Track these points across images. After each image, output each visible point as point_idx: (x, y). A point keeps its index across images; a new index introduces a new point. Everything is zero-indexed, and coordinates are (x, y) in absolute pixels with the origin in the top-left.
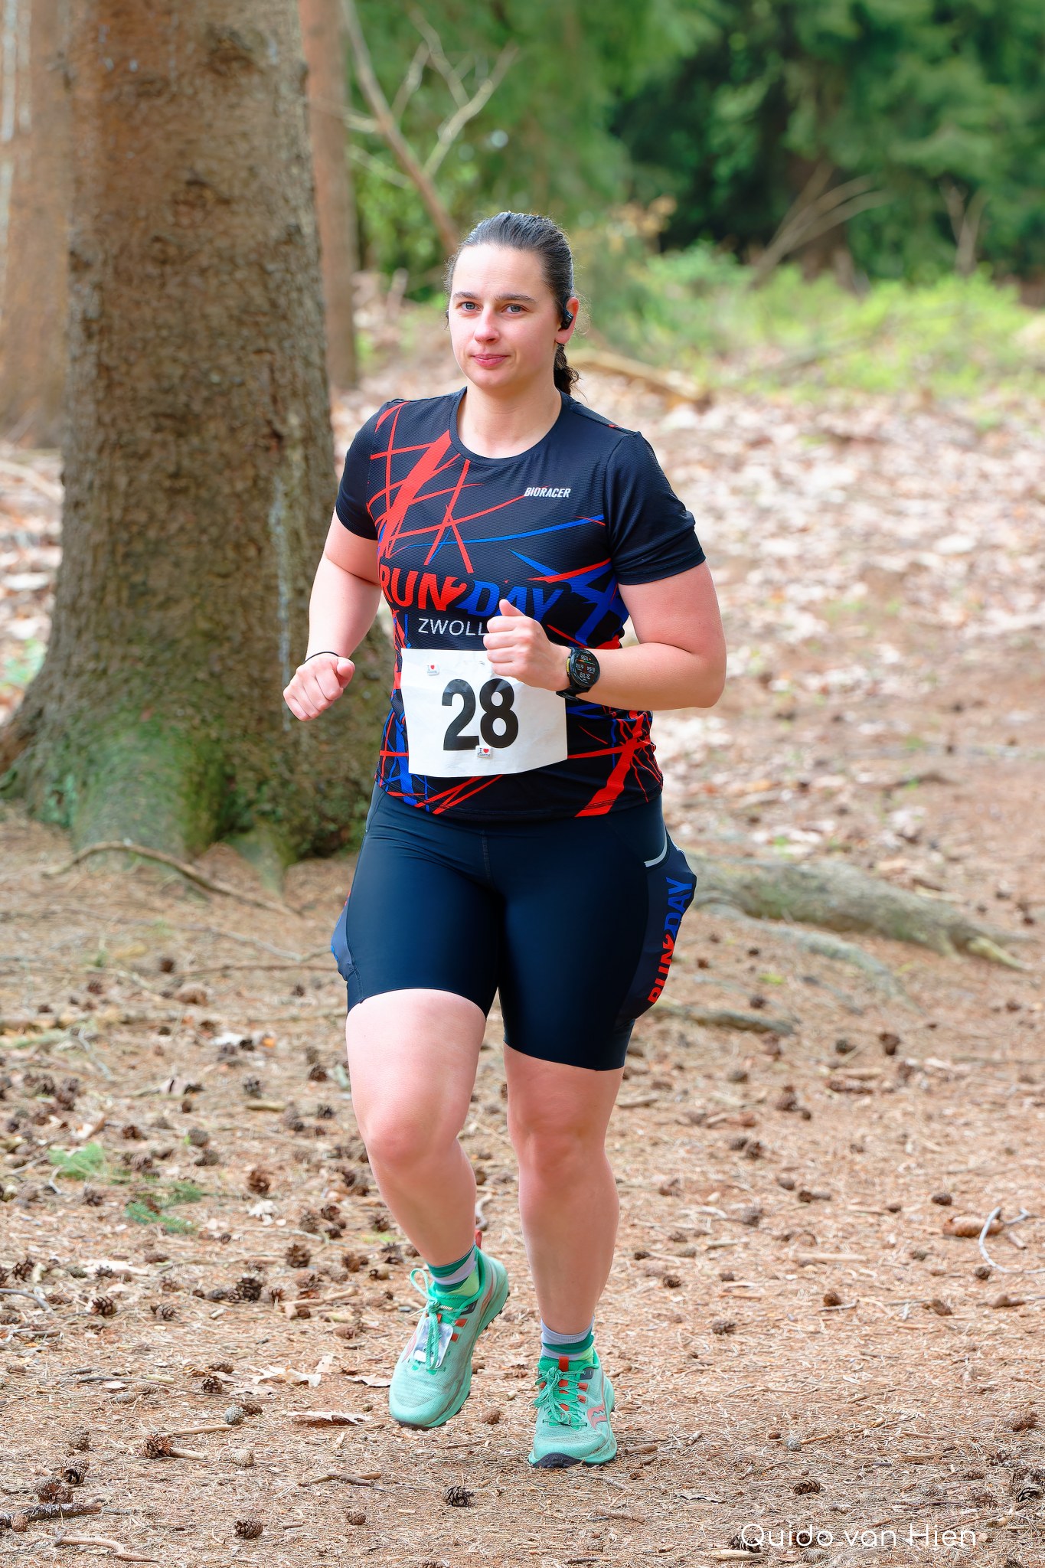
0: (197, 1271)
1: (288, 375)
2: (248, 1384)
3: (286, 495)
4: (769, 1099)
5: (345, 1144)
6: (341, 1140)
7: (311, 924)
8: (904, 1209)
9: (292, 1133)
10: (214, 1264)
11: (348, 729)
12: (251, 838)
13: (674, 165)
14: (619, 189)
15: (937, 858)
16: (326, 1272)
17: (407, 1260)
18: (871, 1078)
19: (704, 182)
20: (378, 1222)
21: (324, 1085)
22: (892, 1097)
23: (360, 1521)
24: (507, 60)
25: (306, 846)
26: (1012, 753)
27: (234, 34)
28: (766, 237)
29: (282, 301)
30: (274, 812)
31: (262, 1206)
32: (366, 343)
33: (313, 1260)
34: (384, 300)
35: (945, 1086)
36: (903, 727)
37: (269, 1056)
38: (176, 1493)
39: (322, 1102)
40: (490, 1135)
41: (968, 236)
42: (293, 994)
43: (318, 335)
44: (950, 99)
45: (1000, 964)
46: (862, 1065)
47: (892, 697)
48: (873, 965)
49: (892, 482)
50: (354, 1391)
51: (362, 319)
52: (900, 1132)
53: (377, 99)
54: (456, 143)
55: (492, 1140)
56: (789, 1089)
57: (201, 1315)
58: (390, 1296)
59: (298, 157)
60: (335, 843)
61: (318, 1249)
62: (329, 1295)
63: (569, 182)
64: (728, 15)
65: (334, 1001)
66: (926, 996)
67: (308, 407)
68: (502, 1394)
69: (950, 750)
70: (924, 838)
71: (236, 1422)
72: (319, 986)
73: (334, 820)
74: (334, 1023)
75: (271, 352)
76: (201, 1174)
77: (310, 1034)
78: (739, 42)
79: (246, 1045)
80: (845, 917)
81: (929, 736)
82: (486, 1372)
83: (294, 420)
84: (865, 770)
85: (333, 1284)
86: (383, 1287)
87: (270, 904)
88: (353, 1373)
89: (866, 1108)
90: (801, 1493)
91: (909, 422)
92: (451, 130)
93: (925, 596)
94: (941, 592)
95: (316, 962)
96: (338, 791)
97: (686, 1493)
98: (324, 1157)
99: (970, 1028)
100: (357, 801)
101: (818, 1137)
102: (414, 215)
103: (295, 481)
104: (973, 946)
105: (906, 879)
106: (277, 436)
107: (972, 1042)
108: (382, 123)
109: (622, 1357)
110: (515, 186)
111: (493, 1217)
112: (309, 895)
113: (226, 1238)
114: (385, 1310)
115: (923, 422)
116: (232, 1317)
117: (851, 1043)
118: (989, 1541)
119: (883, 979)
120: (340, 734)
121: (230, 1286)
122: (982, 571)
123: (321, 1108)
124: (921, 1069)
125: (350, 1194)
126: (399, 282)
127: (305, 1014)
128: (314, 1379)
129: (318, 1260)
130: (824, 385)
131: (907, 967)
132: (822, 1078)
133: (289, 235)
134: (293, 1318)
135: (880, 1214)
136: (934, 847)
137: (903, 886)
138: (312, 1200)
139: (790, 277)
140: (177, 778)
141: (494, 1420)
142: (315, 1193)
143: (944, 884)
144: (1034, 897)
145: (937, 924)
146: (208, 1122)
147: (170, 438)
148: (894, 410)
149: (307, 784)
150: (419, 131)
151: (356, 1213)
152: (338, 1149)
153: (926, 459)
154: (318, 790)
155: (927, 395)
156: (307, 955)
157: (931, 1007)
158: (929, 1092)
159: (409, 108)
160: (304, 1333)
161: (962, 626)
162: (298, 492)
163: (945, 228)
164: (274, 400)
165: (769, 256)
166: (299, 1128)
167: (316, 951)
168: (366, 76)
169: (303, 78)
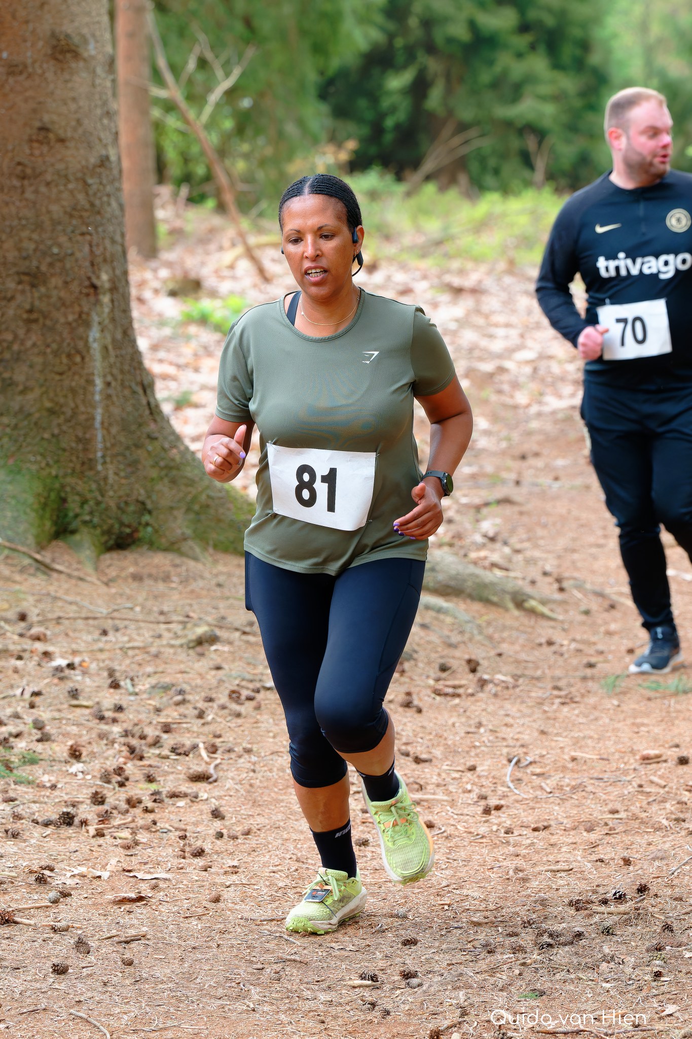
0: (35, 807)
1: (101, 248)
2: (63, 878)
3: (100, 323)
4: (396, 700)
5: (130, 728)
6: (128, 726)
7: (113, 590)
8: (478, 769)
9: (98, 721)
10: (45, 803)
11: (138, 469)
12: (77, 537)
13: (360, 120)
14: (324, 136)
15: (507, 550)
16: (115, 808)
17: (166, 800)
18: (460, 687)
19: (377, 130)
20: (149, 777)
21: (118, 691)
22: (473, 699)
23: (130, 963)
24: (251, 53)
25: (111, 542)
26: (556, 485)
27: (68, 36)
28: (416, 164)
29: (97, 202)
30: (91, 521)
31: (77, 767)
32: (162, 229)
33: (107, 800)
34: (175, 202)
35: (505, 692)
36: (489, 469)
37: (84, 673)
38: (16, 946)
39: (117, 702)
40: (221, 722)
41: (540, 164)
42: (101, 634)
43: (121, 224)
44: (529, 79)
45: (543, 616)
46: (455, 679)
47: (484, 450)
48: (463, 616)
49: (487, 316)
50: (130, 882)
51: (160, 214)
52: (477, 720)
53: (169, 77)
54: (218, 105)
55: (222, 726)
56: (409, 694)
57: (36, 835)
58: (155, 823)
59: (108, 113)
60: (130, 540)
61: (111, 794)
62: (117, 822)
63: (291, 129)
64: (391, 26)
65: (126, 639)
66: (496, 636)
67: (114, 269)
68: (222, 885)
69: (518, 483)
70: (499, 538)
71: (55, 902)
72: (117, 630)
73: (129, 526)
74: (126, 653)
75: (90, 234)
76: (39, 747)
77: (110, 659)
78: (399, 42)
79: (71, 666)
80: (448, 586)
81: (505, 475)
82: (212, 870)
83: (105, 277)
84: (465, 496)
85: (120, 815)
86: (151, 817)
87: (89, 579)
88: (129, 871)
89: (457, 705)
90: (405, 945)
91: (499, 279)
92: (215, 97)
93: (506, 387)
94: (515, 385)
95: (116, 614)
96: (132, 508)
97: (333, 945)
98: (117, 736)
99: (523, 656)
100: (143, 515)
101: (425, 724)
102: (195, 149)
103: (105, 315)
104: (527, 605)
105: (487, 563)
106: (94, 287)
107: (524, 664)
108: (173, 91)
109: (298, 860)
110: (258, 131)
111: (221, 774)
112: (112, 572)
113: (53, 787)
114: (151, 832)
115: (508, 280)
116: (55, 836)
117: (449, 665)
118: (520, 974)
119: (470, 625)
120: (133, 473)
121: (55, 817)
122: (542, 372)
123: (115, 705)
124: (491, 681)
125: (132, 759)
126: (184, 191)
127: (108, 647)
128: (105, 875)
129: (111, 800)
130: (447, 256)
131: (485, 618)
132: (430, 687)
133: (102, 161)
134: (94, 837)
135: (463, 772)
136: (505, 543)
137: (485, 568)
138: (108, 763)
139: (430, 189)
140: (31, 500)
141: (217, 900)
142: (111, 758)
143: (511, 567)
144: (566, 575)
145: (504, 591)
146: (44, 714)
147: (28, 288)
148: (490, 272)
149: (112, 504)
150: (196, 98)
151: (136, 771)
152: (126, 731)
153: (509, 303)
154: (119, 508)
155: (512, 263)
156: (110, 610)
157: (499, 643)
158: (496, 695)
159: (190, 82)
160: (100, 846)
161: (528, 406)
162: (107, 321)
163: (527, 160)
164: (92, 264)
165: (416, 177)
166: (102, 718)
167: (116, 607)
168: (162, 63)
169: (111, 64)
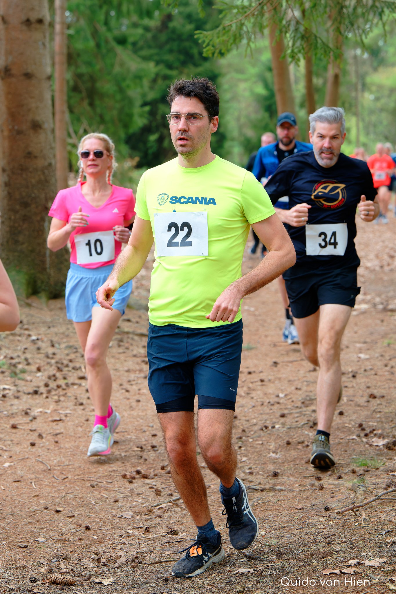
0: (25, 388)
2: (34, 412)
5: (58, 361)
7: (53, 313)
9: (47, 358)
10: (28, 387)
12: (40, 295)
13: (140, 150)
14: (127, 156)
16: (53, 388)
19: (146, 154)
20: (64, 378)
21: (54, 348)
23: (57, 442)
25: (52, 296)
27: (38, 121)
29: (48, 179)
30: (45, 289)
31: (39, 374)
37: (43, 341)
38: (17, 436)
39: (53, 352)
42: (48, 328)
50: (57, 414)
53: (73, 135)
57: (25, 398)
58: (66, 394)
59: (52, 148)
61: (51, 383)
64: (151, 118)
65: (57, 330)
71: (31, 421)
72: (54, 326)
74: (57, 335)
75: (45, 190)
76: (26, 367)
77: (51, 337)
79: (38, 339)
82: (86, 410)
85: (54, 391)
86: (64, 392)
87: (44, 309)
88: (57, 410)
90: (153, 436)
95: (53, 321)
98: (53, 363)
113: (31, 381)
114: (65, 397)
116: (32, 398)
121: (31, 391)
125: (59, 372)
127: (50, 332)
128: (49, 411)
129: (51, 386)
133: (49, 164)
134: (45, 398)
138: (50, 373)
140: (24, 281)
146: (28, 356)
147: (23, 208)
149: (52, 283)
151: (60, 376)
160: (47, 402)
168: (71, 130)
169: (53, 131)
